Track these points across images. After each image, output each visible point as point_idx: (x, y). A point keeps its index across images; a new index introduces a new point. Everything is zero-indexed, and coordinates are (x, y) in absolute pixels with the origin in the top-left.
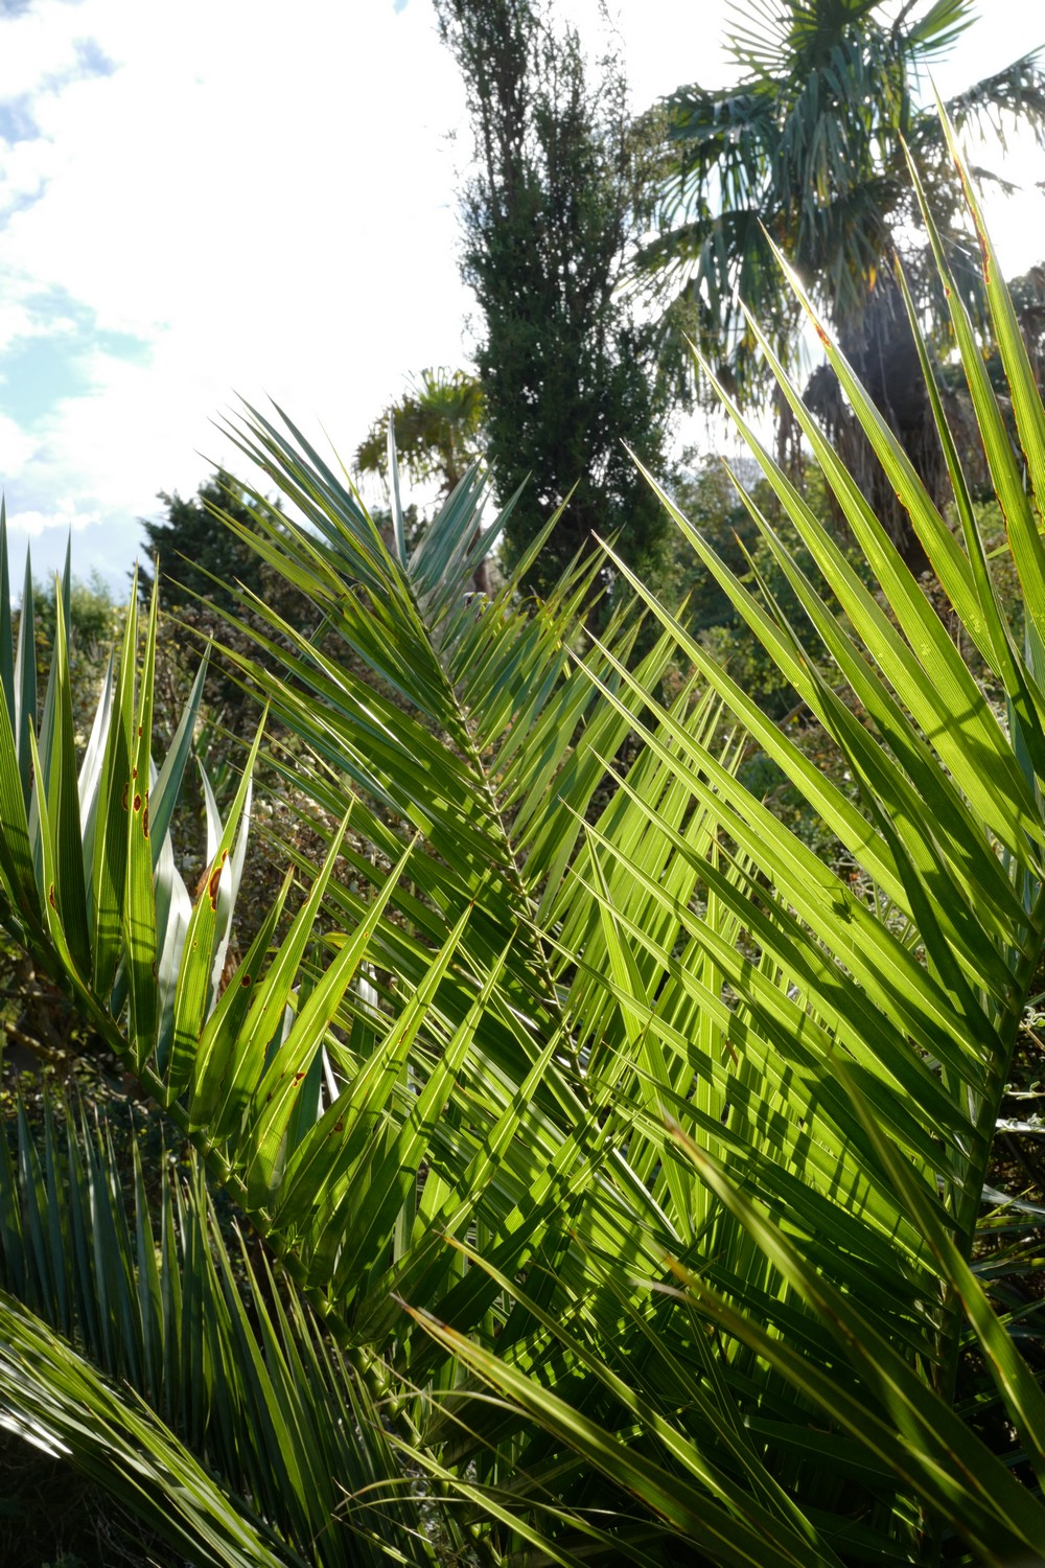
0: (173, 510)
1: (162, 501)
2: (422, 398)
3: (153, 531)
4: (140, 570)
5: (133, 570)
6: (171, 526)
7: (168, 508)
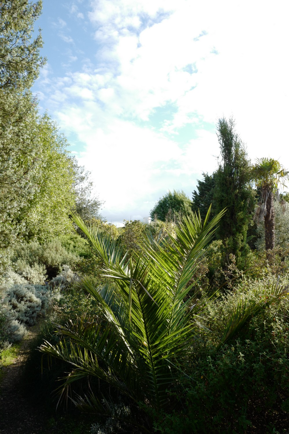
0: (206, 178)
1: (203, 176)
2: (261, 165)
3: (200, 183)
4: (195, 192)
5: (194, 192)
6: (205, 182)
7: (204, 178)
